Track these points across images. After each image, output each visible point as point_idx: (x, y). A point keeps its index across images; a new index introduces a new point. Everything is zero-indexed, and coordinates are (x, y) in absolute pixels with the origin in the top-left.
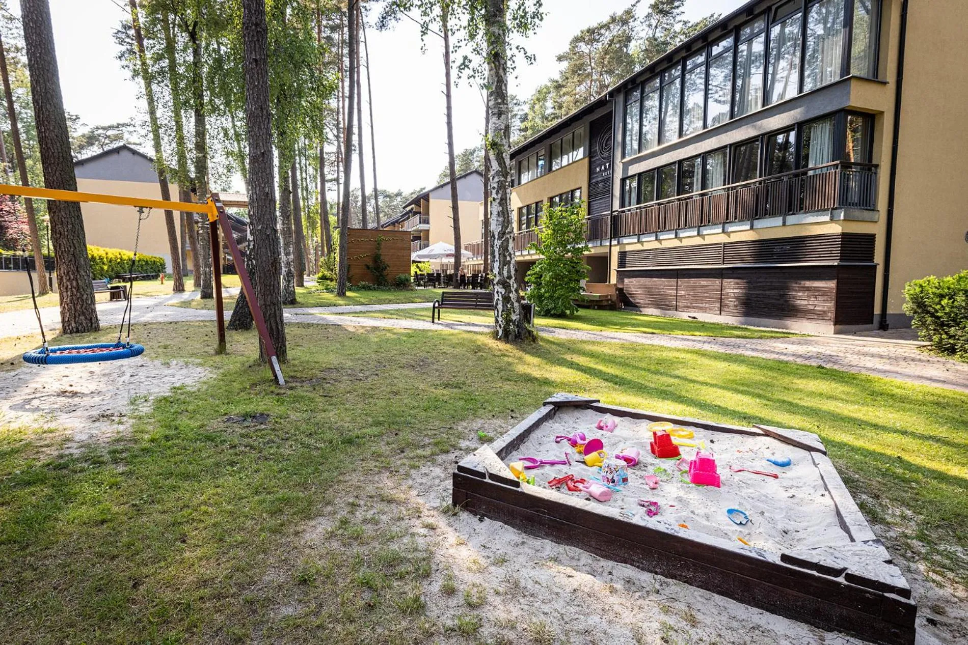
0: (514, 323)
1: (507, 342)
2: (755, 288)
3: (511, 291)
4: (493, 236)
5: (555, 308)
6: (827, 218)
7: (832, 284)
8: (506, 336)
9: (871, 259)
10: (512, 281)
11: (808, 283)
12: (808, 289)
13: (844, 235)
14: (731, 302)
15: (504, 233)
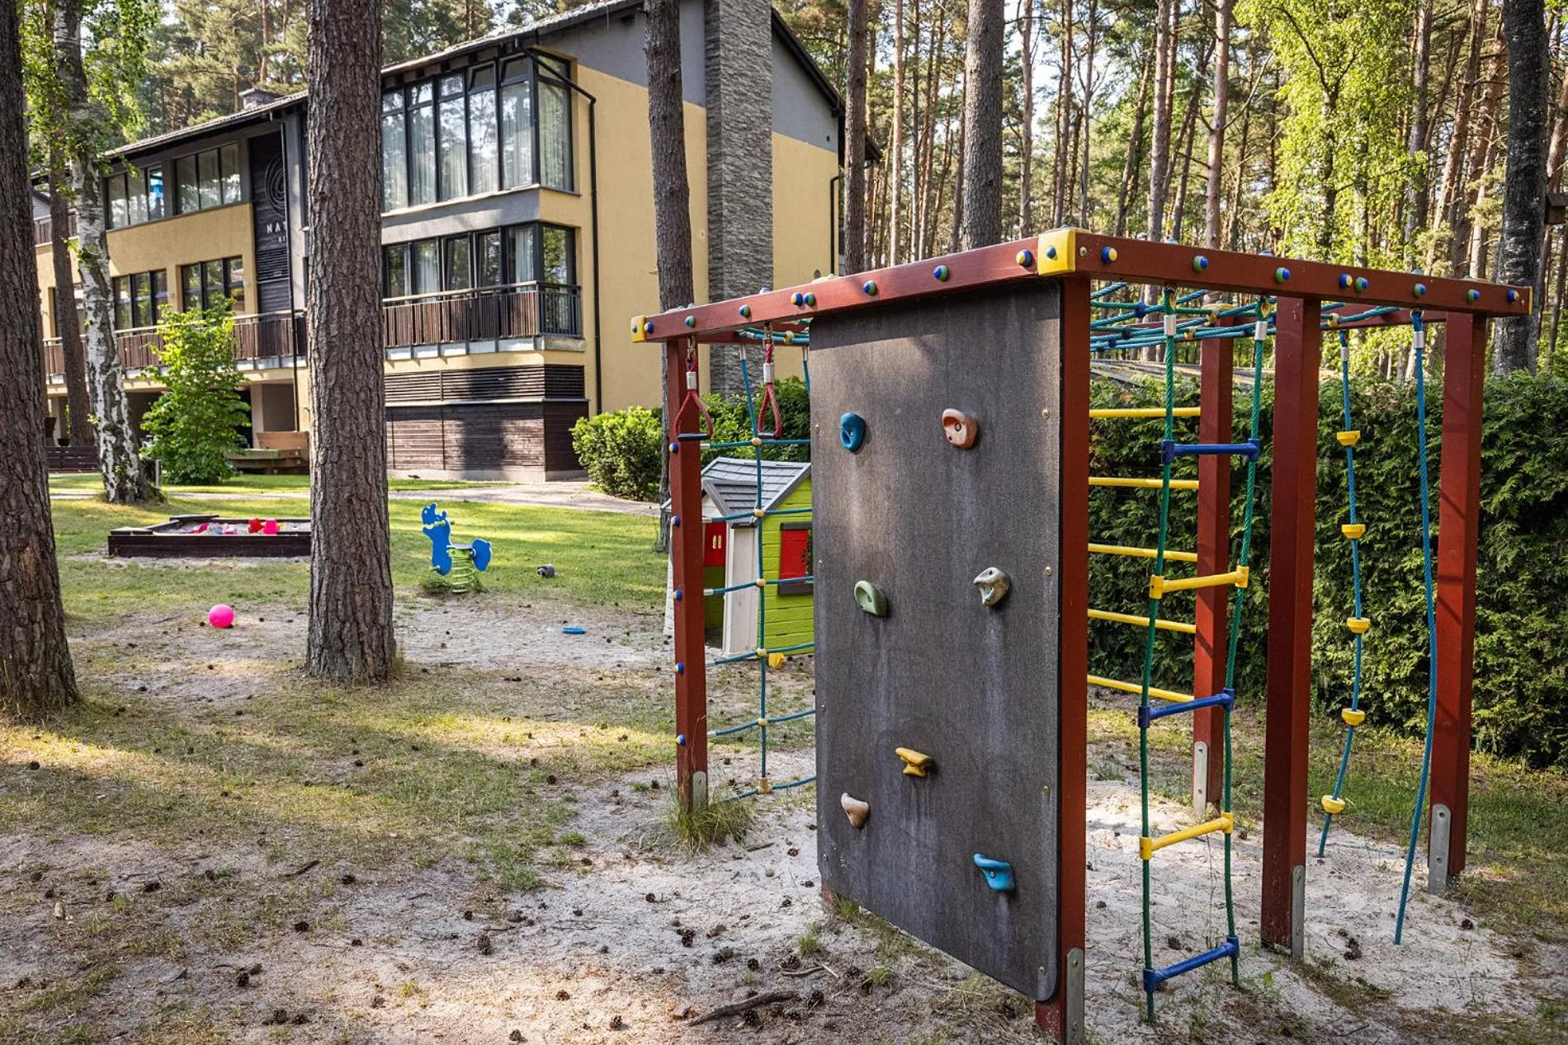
0: (132, 480)
1: (124, 502)
2: (478, 431)
3: (124, 440)
4: (93, 368)
5: (197, 470)
6: (530, 346)
7: (537, 424)
8: (122, 496)
9: (581, 394)
10: (125, 427)
11: (521, 423)
12: (524, 430)
13: (547, 367)
14: (454, 452)
15: (109, 366)
